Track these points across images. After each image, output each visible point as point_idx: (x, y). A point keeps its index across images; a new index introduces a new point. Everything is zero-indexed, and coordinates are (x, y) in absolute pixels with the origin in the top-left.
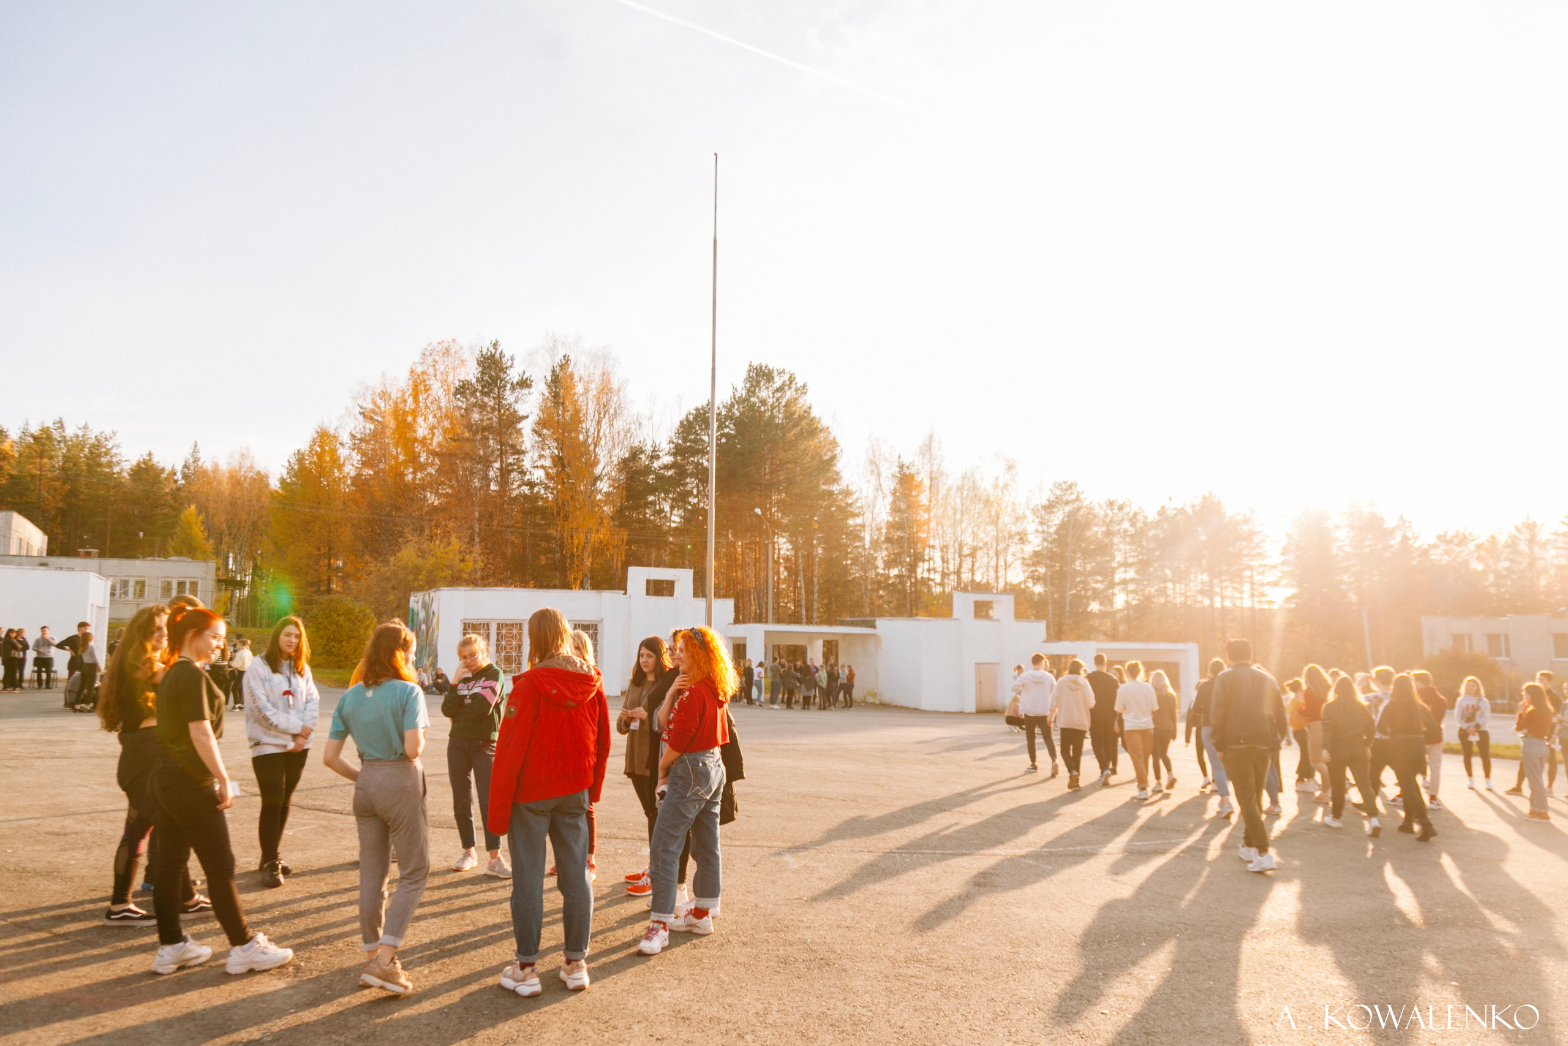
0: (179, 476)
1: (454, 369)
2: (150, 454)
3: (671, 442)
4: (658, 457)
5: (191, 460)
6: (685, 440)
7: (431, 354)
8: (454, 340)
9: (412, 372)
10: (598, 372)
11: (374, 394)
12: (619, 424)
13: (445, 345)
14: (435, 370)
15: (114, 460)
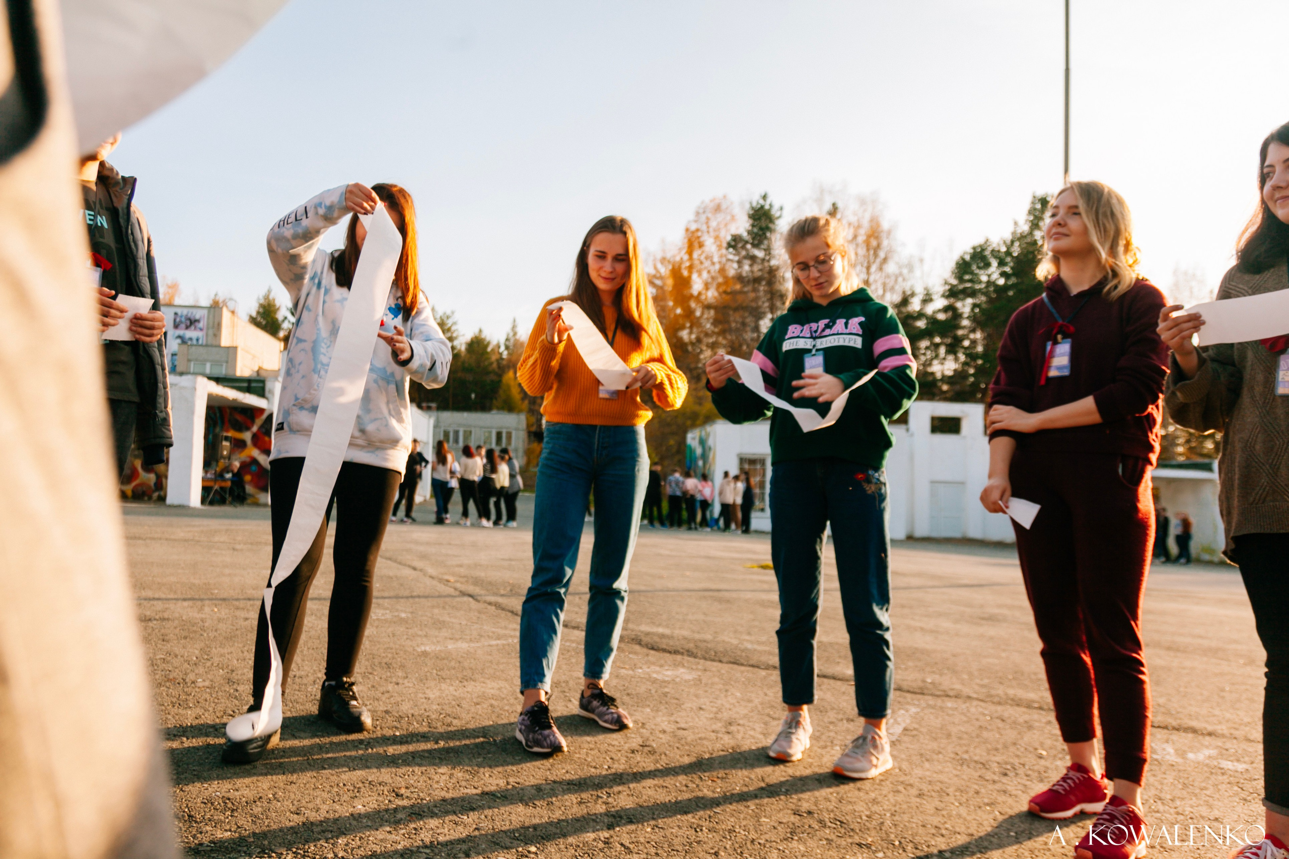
0: (502, 349)
1: (726, 225)
2: (480, 331)
3: (946, 283)
4: (931, 300)
5: (511, 334)
6: (961, 280)
7: (704, 212)
8: (725, 197)
9: (687, 230)
10: (867, 216)
11: (655, 260)
12: (891, 268)
13: (717, 201)
14: (708, 227)
15: (454, 335)
